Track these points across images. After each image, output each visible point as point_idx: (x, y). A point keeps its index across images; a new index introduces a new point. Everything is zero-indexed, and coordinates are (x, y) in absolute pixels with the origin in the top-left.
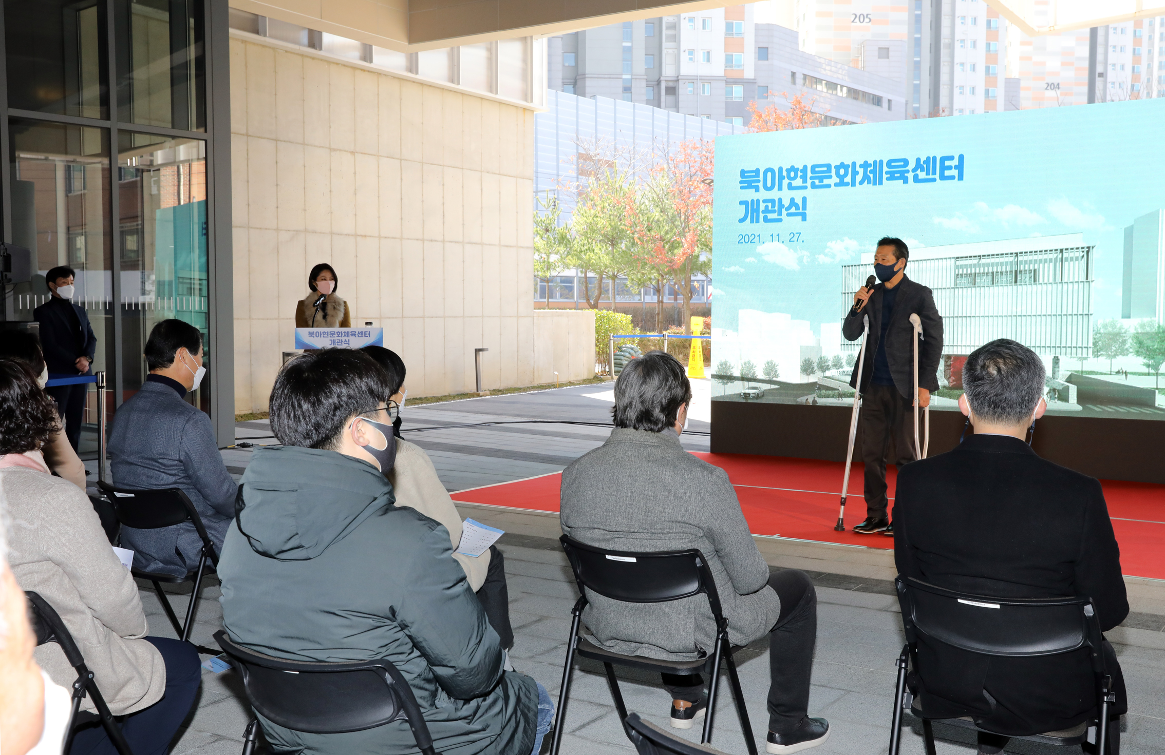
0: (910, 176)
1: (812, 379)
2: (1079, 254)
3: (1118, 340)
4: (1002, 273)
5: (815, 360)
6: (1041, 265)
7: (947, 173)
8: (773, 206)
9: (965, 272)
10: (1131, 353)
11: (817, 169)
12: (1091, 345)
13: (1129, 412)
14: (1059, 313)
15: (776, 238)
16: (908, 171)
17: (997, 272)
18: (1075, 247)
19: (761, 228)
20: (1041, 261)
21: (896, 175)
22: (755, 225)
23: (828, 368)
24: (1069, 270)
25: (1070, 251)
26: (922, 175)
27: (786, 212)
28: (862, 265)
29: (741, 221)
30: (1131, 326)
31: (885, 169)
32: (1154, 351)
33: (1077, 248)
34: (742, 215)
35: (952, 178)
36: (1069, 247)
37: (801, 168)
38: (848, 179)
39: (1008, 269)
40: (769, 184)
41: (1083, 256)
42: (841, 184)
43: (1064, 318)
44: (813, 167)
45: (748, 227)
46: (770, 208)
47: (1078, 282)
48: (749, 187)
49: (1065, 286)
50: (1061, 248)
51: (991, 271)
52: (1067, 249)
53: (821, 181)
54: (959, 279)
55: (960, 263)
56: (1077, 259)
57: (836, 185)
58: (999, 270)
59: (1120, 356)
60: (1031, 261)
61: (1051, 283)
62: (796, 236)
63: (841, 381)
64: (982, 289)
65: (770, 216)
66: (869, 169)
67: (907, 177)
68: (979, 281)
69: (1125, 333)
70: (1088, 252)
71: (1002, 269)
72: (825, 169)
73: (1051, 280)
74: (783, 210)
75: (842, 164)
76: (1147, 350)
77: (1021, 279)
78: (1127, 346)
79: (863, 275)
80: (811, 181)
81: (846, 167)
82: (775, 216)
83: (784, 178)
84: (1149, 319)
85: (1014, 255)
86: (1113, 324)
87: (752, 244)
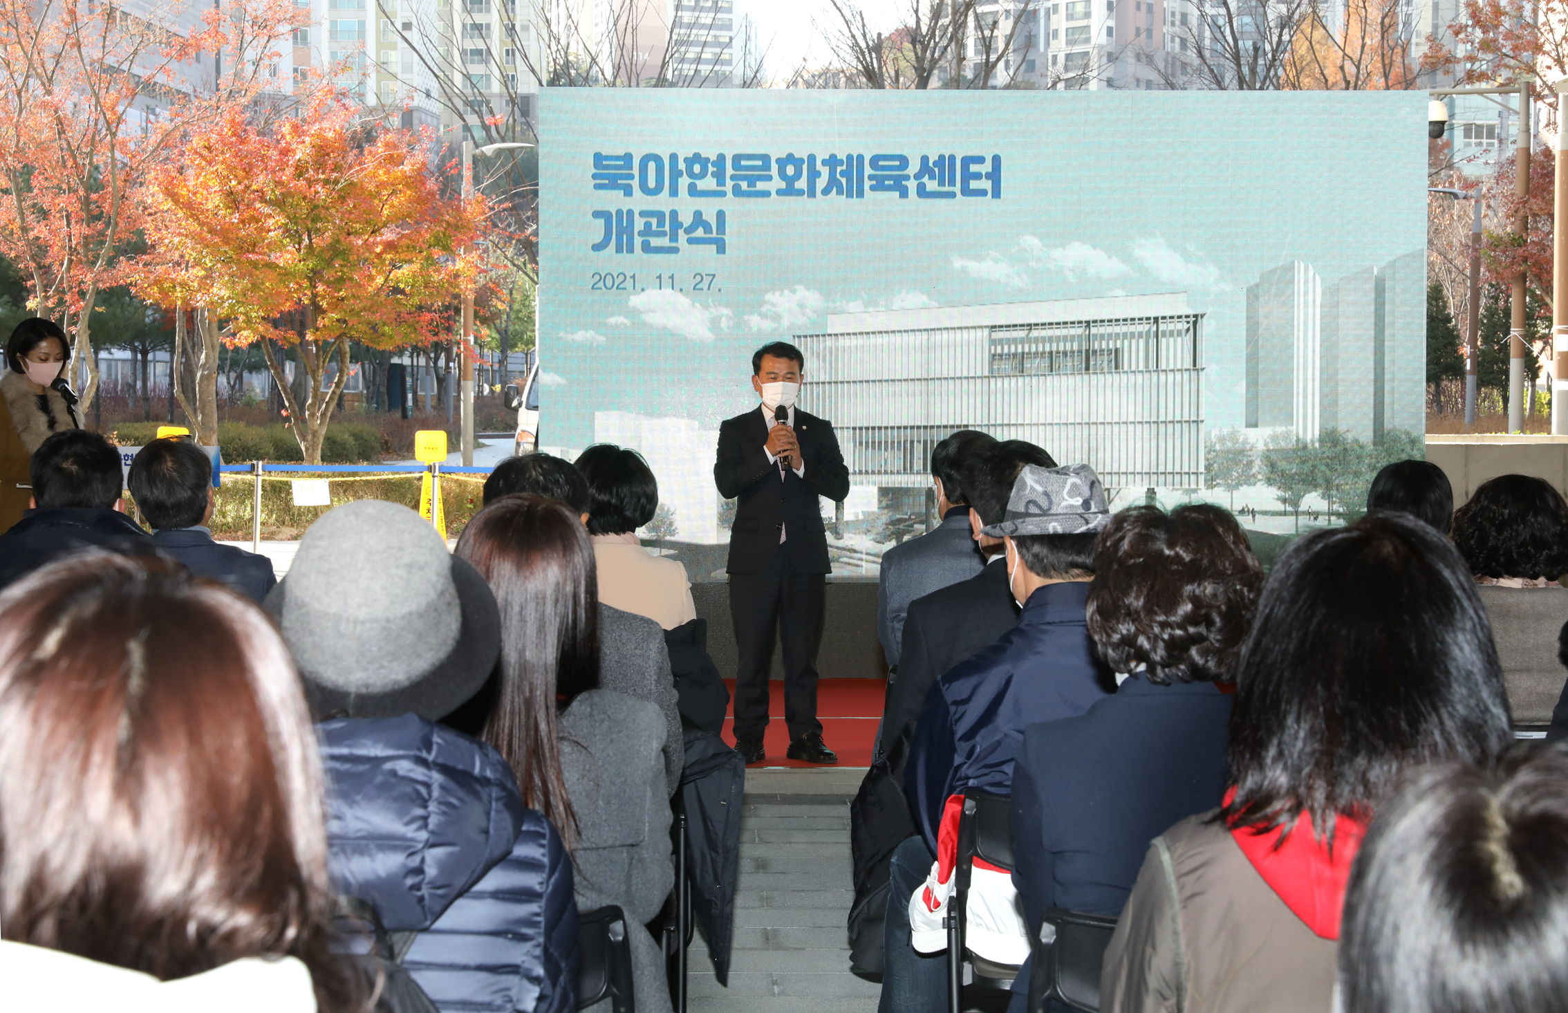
0: (912, 185)
2: (1182, 326)
3: (1241, 461)
4: (1065, 353)
6: (1126, 342)
7: (974, 185)
8: (661, 223)
9: (1006, 351)
10: (1259, 480)
11: (743, 163)
12: (1202, 469)
14: (1154, 419)
15: (667, 281)
16: (907, 178)
17: (1058, 352)
18: (1176, 314)
19: (636, 261)
20: (1125, 335)
21: (886, 183)
22: (625, 256)
24: (1168, 350)
25: (1169, 320)
26: (932, 185)
27: (686, 237)
28: (830, 335)
29: (596, 247)
30: (1259, 438)
31: (868, 171)
32: (1292, 477)
33: (1180, 317)
34: (599, 237)
35: (983, 193)
36: (1168, 314)
37: (713, 158)
38: (802, 184)
39: (1075, 347)
40: (652, 183)
41: (1188, 330)
42: (790, 191)
43: (1162, 427)
44: (737, 158)
45: (610, 259)
46: (654, 227)
47: (1181, 370)
48: (613, 186)
49: (1162, 376)
50: (1156, 315)
51: (1047, 349)
52: (1164, 318)
53: (752, 183)
54: (996, 362)
55: (994, 335)
56: (1179, 333)
57: (779, 192)
58: (1061, 348)
59: (1245, 486)
60: (1110, 335)
61: (1142, 372)
62: (707, 280)
64: (1035, 379)
65: (655, 242)
66: (839, 169)
67: (907, 187)
68: (1029, 366)
69: (1251, 450)
70: (1195, 323)
71: (1065, 347)
72: (760, 163)
73: (1141, 367)
74: (681, 232)
75: (790, 156)
76: (1283, 476)
77: (1095, 364)
78: (1254, 471)
79: (831, 353)
80: (733, 183)
81: (798, 163)
82: (664, 242)
83: (680, 174)
84: (1283, 429)
85: (1084, 325)
86: (1233, 436)
87: (621, 291)
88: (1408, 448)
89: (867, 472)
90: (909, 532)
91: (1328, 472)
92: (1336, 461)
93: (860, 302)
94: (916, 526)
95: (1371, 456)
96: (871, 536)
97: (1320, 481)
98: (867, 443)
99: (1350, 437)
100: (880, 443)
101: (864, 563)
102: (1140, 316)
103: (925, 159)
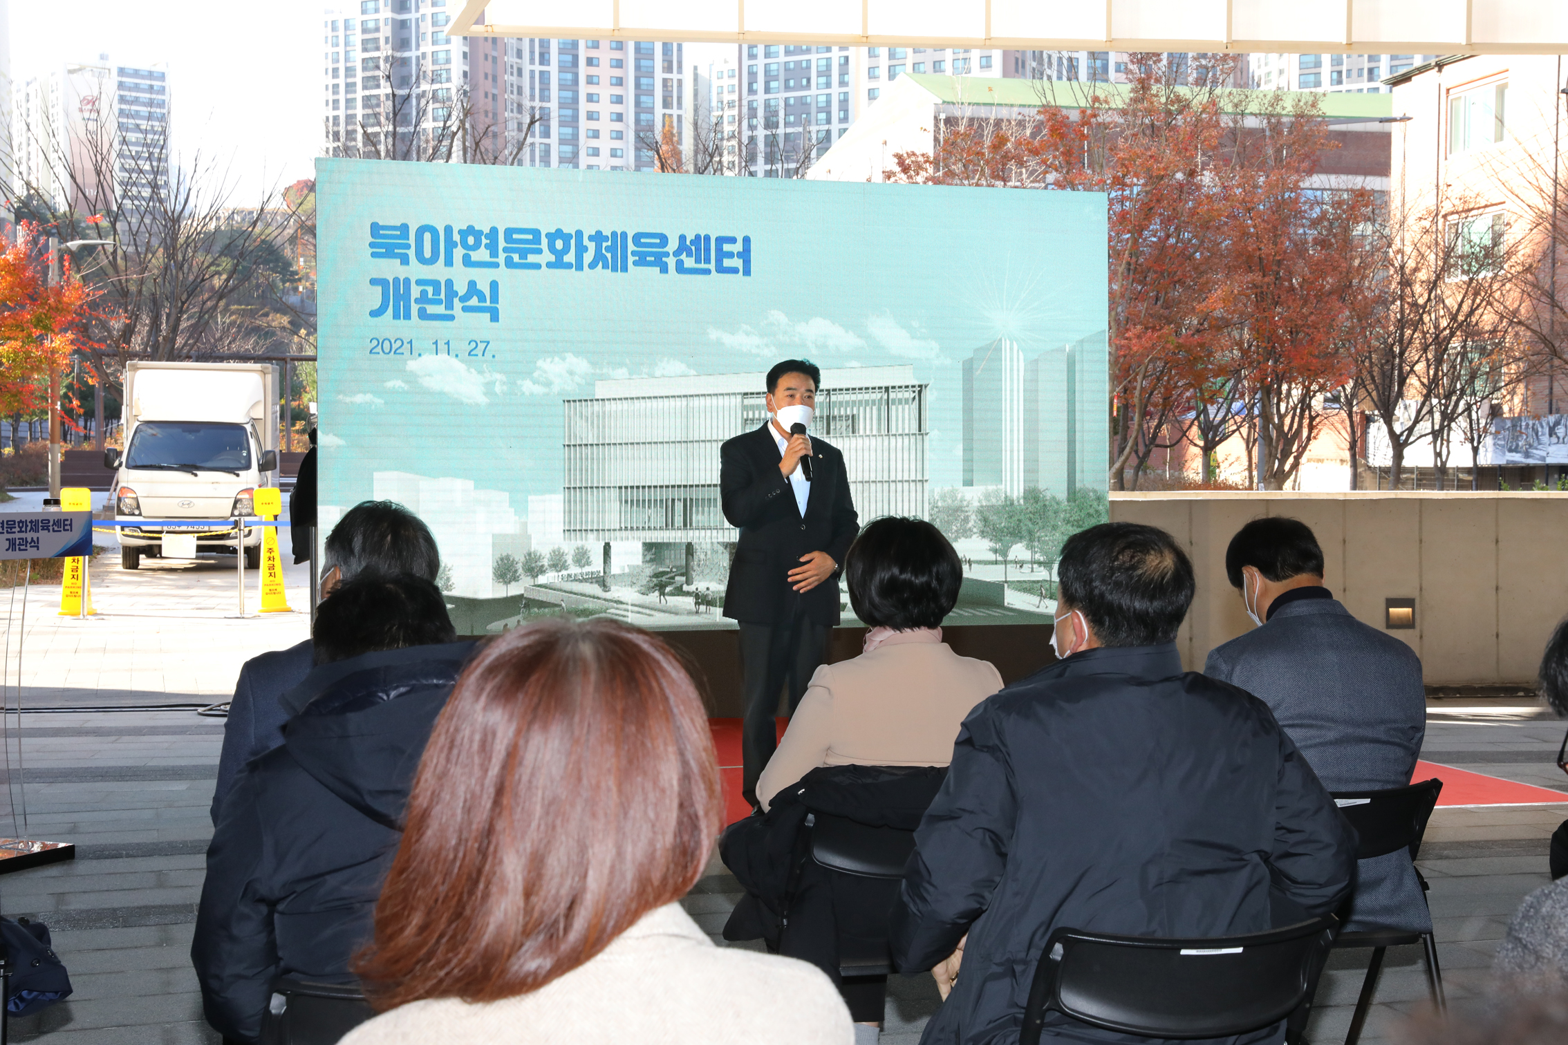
0: (671, 262)
1: (514, 590)
2: (909, 395)
3: (959, 516)
5: (520, 558)
7: (727, 263)
8: (437, 291)
9: (757, 416)
10: (974, 533)
11: (515, 236)
13: (974, 615)
14: (886, 478)
15: (441, 345)
16: (667, 254)
18: (903, 384)
19: (412, 328)
20: (860, 402)
21: (648, 259)
22: (402, 322)
23: (542, 571)
24: (897, 417)
25: (897, 389)
26: (689, 262)
27: (461, 305)
28: (597, 400)
29: (374, 314)
30: (974, 496)
31: (631, 247)
32: (1001, 531)
33: (907, 387)
34: (377, 304)
35: (735, 271)
36: (897, 384)
37: (486, 230)
38: (570, 257)
40: (427, 253)
41: (914, 398)
42: (558, 264)
43: (893, 485)
44: (509, 232)
45: (387, 325)
46: (430, 295)
47: (908, 435)
48: (389, 253)
49: (893, 439)
50: (887, 385)
52: (893, 387)
53: (523, 255)
55: (747, 402)
57: (549, 265)
59: (963, 539)
60: (849, 402)
61: (875, 436)
62: (482, 346)
63: (565, 591)
65: (431, 309)
66: (604, 244)
67: (666, 264)
69: (967, 507)
70: (920, 392)
72: (530, 237)
73: (875, 432)
74: (456, 300)
75: (559, 231)
76: (994, 530)
77: (835, 429)
78: (970, 525)
79: (598, 417)
80: (506, 255)
81: (566, 238)
82: (440, 309)
83: (455, 245)
84: (994, 487)
85: (825, 393)
86: (953, 493)
87: (398, 356)
88: (1095, 504)
89: (632, 528)
90: (670, 584)
91: (1031, 526)
92: (1037, 516)
93: (624, 370)
94: (677, 578)
95: (1065, 511)
96: (636, 588)
97: (1024, 533)
98: (632, 501)
99: (1048, 495)
100: (644, 501)
101: (629, 614)
102: (874, 385)
103: (682, 238)
